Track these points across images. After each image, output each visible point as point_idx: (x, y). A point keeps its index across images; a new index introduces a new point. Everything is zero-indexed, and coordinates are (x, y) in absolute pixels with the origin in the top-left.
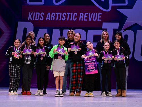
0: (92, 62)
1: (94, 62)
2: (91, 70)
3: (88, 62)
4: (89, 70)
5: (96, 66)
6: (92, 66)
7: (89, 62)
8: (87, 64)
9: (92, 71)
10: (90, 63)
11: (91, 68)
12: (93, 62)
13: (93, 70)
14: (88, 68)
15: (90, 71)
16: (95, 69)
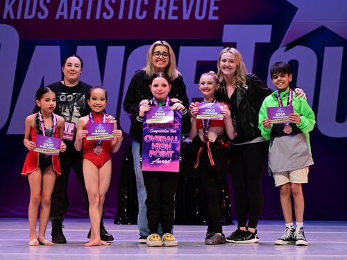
0: (166, 135)
1: (174, 135)
2: (161, 159)
3: (154, 134)
4: (154, 158)
5: (178, 149)
6: (166, 146)
7: (159, 134)
8: (151, 138)
9: (163, 162)
10: (160, 138)
11: (163, 154)
12: (170, 134)
13: (168, 159)
14: (152, 153)
15: (158, 161)
16: (174, 158)
